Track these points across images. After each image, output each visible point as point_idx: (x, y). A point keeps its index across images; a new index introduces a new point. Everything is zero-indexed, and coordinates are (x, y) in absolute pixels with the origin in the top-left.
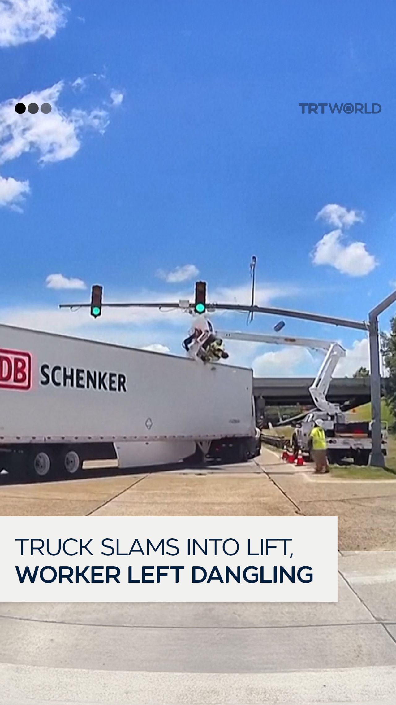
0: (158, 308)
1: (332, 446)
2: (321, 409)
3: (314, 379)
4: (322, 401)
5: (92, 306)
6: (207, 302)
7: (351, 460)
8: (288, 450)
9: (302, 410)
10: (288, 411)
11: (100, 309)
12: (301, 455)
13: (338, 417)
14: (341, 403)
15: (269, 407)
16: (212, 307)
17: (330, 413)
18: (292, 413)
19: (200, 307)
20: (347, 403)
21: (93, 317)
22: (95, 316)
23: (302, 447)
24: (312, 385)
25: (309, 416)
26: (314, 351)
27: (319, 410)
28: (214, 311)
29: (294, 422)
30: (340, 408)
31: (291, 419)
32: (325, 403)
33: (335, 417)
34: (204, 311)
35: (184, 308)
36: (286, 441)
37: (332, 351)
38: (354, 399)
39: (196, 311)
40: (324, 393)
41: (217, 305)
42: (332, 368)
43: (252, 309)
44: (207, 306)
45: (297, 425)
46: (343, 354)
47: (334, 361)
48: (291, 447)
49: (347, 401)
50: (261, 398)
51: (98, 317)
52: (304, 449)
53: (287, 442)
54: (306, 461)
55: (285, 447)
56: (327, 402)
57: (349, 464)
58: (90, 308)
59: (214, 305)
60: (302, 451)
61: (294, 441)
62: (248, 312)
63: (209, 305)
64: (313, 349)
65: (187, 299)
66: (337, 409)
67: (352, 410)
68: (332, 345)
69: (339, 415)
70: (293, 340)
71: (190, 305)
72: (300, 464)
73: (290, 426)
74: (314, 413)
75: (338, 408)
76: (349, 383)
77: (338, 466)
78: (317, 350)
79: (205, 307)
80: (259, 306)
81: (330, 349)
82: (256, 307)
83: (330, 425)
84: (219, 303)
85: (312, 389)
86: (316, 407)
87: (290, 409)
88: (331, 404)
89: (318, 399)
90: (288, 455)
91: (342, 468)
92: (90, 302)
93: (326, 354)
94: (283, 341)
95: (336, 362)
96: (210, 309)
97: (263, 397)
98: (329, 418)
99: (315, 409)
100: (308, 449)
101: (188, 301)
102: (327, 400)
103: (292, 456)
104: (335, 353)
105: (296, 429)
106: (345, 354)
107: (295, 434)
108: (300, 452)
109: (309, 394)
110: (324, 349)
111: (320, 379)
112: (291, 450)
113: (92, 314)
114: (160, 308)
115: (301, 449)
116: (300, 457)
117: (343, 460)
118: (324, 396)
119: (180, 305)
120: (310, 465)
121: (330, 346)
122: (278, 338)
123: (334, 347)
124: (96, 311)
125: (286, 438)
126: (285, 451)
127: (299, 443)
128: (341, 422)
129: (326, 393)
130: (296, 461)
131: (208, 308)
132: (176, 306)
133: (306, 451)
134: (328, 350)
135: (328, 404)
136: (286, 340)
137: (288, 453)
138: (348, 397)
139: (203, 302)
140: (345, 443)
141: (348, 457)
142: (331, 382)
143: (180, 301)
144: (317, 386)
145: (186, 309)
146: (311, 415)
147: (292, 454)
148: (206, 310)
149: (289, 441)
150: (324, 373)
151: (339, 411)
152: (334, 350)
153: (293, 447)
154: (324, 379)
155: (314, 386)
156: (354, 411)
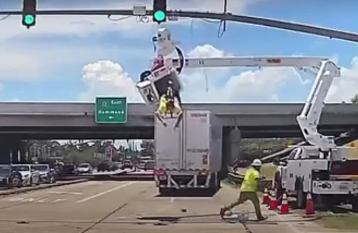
0: (107, 16)
1: (326, 191)
2: (310, 142)
3: (304, 105)
4: (312, 134)
5: (24, 13)
6: (168, 9)
7: (350, 206)
8: (269, 193)
9: (287, 144)
10: (271, 146)
11: (34, 17)
12: (285, 200)
13: (333, 153)
14: (336, 135)
15: (246, 139)
16: (175, 15)
17: (322, 150)
18: (275, 147)
19: (159, 15)
20: (343, 135)
21: (25, 27)
22: (28, 26)
23: (287, 191)
24: (300, 114)
25: (297, 151)
26: (303, 71)
27: (308, 144)
28: (177, 20)
29: (277, 159)
30: (335, 142)
31: (274, 155)
32: (317, 135)
33: (329, 153)
34: (164, 20)
35: (140, 15)
36: (269, 181)
37: (324, 71)
38: (352, 130)
39: (155, 20)
40: (315, 123)
41: (180, 12)
42: (325, 90)
43: (224, 17)
44: (168, 14)
45: (281, 163)
46: (338, 72)
47: (327, 82)
48: (274, 190)
49: (343, 132)
50: (237, 129)
51: (31, 27)
52: (290, 194)
53: (270, 183)
54: (293, 209)
55: (266, 190)
56: (319, 135)
57: (346, 211)
58: (21, 16)
59: (176, 11)
60: (288, 196)
61: (277, 183)
62: (220, 20)
63: (171, 11)
64: (301, 69)
65: (143, 5)
66: (331, 142)
67: (350, 144)
68: (324, 62)
69: (333, 150)
70: (277, 61)
71: (147, 12)
72: (285, 211)
73: (272, 164)
74: (302, 147)
75: (333, 141)
76: (346, 110)
77: (332, 213)
78: (305, 70)
79: (166, 15)
80: (233, 14)
81: (322, 68)
82: (230, 14)
83: (322, 164)
84: (184, 10)
85: (300, 119)
86: (305, 140)
87: (272, 142)
88: (323, 137)
89: (308, 131)
90: (270, 200)
91: (337, 216)
92: (21, 8)
93: (316, 75)
94: (265, 61)
95: (329, 84)
96: (173, 17)
97: (239, 128)
98: (322, 155)
99: (304, 143)
100: (295, 193)
101: (145, 8)
102: (319, 132)
103: (274, 202)
104: (327, 73)
105: (279, 167)
106: (340, 72)
107: (278, 172)
108: (285, 196)
109: (296, 124)
110: (314, 67)
111: (311, 105)
112: (273, 193)
113: (24, 23)
114: (109, 17)
115: (286, 193)
116: (284, 202)
117: (339, 206)
118: (315, 127)
119: (134, 13)
120: (299, 213)
121: (321, 64)
122: (260, 60)
123: (326, 64)
124: (29, 19)
125: (267, 179)
126: (266, 195)
127: (284, 184)
128: (336, 159)
129: (317, 123)
130: (279, 207)
131: (169, 16)
132: (129, 13)
133: (292, 196)
134: (319, 69)
135: (321, 137)
136: (269, 61)
137: (270, 197)
138: (346, 127)
139: (163, 9)
140: (342, 188)
141: (346, 203)
142: (323, 109)
143: (134, 7)
144: (306, 115)
145: (141, 17)
146: (299, 150)
147: (275, 199)
148: (167, 17)
149: (271, 181)
150: (315, 98)
151: (332, 145)
152: (325, 69)
153: (276, 190)
154: (315, 104)
155: (303, 115)
156: (353, 145)
